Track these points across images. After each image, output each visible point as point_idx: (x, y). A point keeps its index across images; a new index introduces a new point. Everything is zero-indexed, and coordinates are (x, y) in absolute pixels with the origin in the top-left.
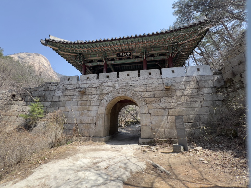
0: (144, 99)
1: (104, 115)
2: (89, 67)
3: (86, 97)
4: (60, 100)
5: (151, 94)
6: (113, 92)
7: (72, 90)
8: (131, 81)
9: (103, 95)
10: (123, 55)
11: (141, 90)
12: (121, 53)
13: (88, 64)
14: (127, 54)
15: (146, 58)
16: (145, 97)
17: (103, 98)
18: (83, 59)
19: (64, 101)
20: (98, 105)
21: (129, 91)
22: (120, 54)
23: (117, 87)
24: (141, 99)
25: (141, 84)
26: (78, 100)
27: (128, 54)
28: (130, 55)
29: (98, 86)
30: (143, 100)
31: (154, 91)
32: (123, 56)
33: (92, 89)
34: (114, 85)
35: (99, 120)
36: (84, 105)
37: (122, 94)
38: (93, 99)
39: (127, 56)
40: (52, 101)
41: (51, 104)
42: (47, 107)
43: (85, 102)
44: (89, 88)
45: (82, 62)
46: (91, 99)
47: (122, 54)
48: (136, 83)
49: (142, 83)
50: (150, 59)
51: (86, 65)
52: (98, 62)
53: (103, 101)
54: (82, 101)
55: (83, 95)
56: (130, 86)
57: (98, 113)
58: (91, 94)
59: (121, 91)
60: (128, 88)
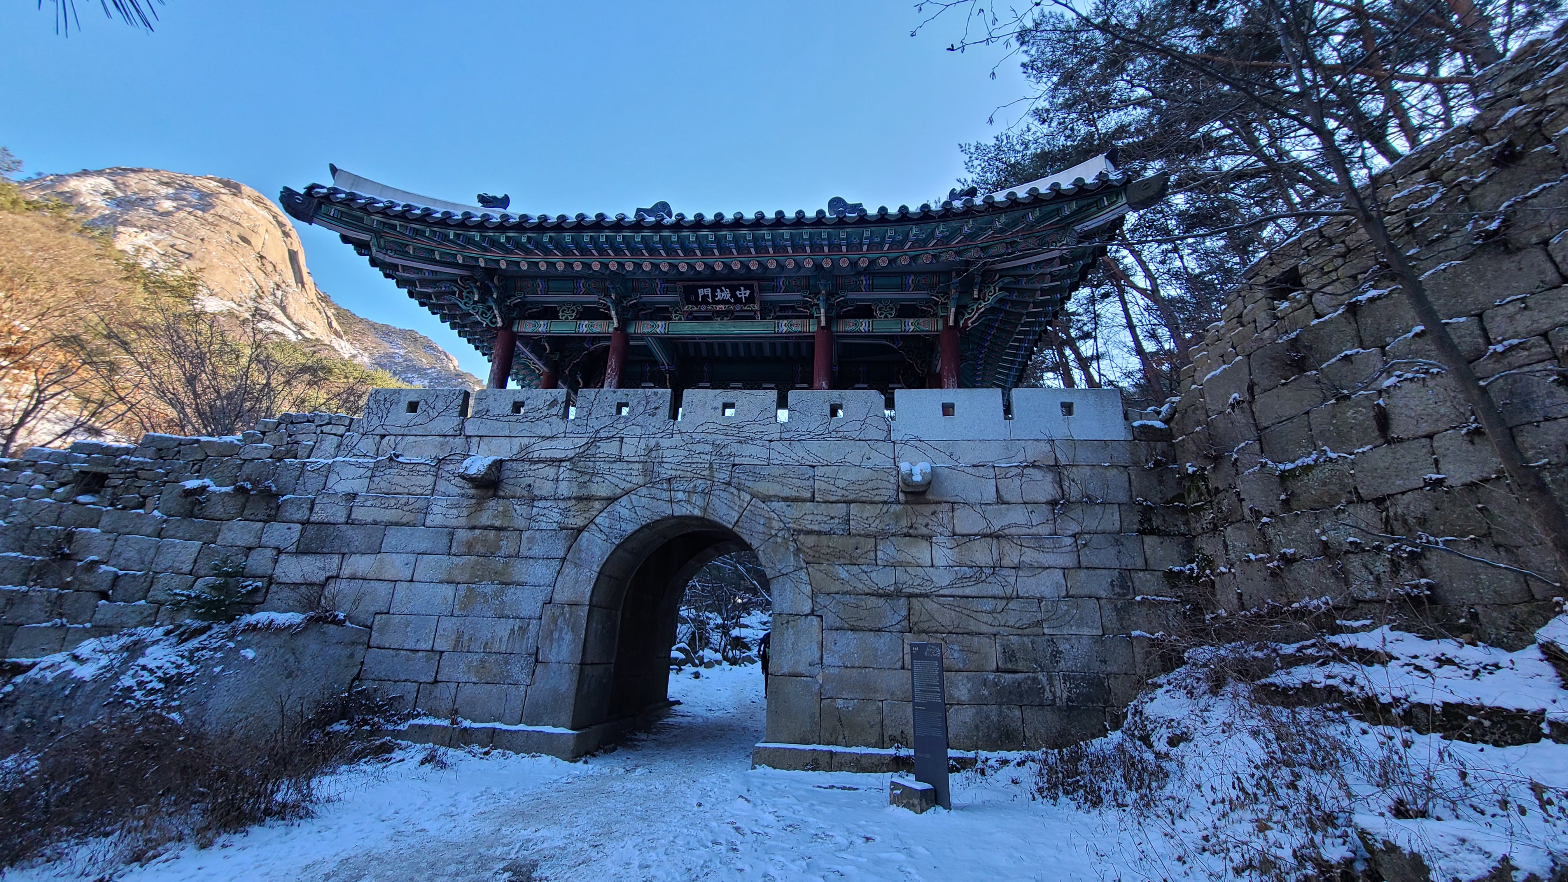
0: (795, 541)
1: (583, 612)
3: (501, 509)
4: (353, 517)
5: (832, 518)
6: (644, 491)
7: (428, 468)
8: (740, 442)
9: (591, 504)
10: (714, 296)
11: (786, 492)
12: (704, 287)
13: (527, 327)
14: (733, 295)
15: (828, 319)
16: (800, 532)
17: (587, 521)
18: (499, 302)
19: (375, 523)
20: (562, 555)
21: (724, 495)
22: (701, 292)
23: (666, 465)
24: (779, 540)
25: (788, 459)
26: (455, 523)
27: (743, 294)
28: (750, 300)
29: (571, 454)
30: (792, 546)
31: (849, 502)
32: (715, 302)
33: (533, 467)
34: (654, 454)
35: (556, 635)
36: (483, 550)
37: (689, 507)
38: (533, 524)
39: (735, 303)
40: (312, 519)
41: (301, 536)
42: (279, 551)
43: (492, 534)
44: (520, 464)
45: (496, 312)
46: (520, 523)
47: (708, 291)
48: (763, 453)
49: (793, 455)
50: (852, 328)
51: (515, 329)
52: (580, 319)
53: (585, 534)
54: (474, 528)
55: (480, 503)
56: (734, 465)
57: (557, 597)
58: (526, 494)
59: (684, 491)
60: (723, 476)
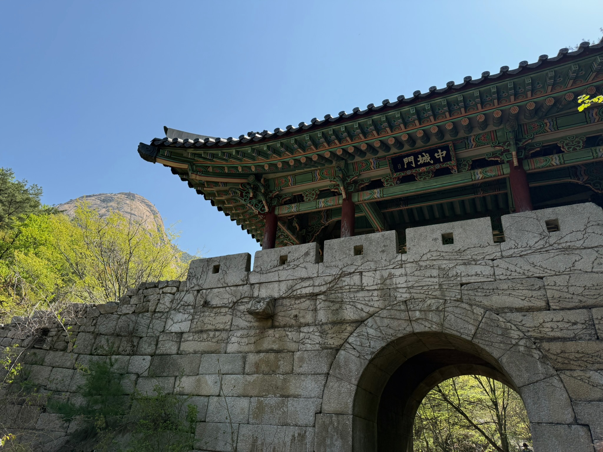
0: (539, 349)
1: (348, 421)
2: (288, 221)
3: (277, 336)
4: (181, 349)
5: (575, 324)
6: (385, 313)
7: (227, 309)
8: (465, 264)
9: (344, 327)
10: (416, 161)
11: (518, 303)
12: (408, 156)
13: (284, 211)
14: (432, 157)
15: (520, 161)
16: (542, 339)
17: (341, 342)
18: (265, 195)
19: (195, 352)
20: (325, 370)
21: (458, 311)
22: (406, 160)
23: (400, 290)
24: (522, 349)
25: (514, 274)
26: (246, 349)
27: (441, 155)
28: (447, 158)
29: (323, 289)
30: (536, 354)
31: (589, 308)
32: (418, 166)
33: (297, 302)
34: (388, 282)
35: (328, 442)
36: (266, 369)
37: (427, 324)
38: (301, 346)
39: (434, 163)
40: (157, 352)
41: (151, 364)
42: (138, 376)
43: (272, 356)
44: (288, 300)
45: (264, 202)
46: (292, 346)
47: (411, 159)
48: (487, 271)
49: (518, 270)
50: (544, 164)
51: (276, 213)
52: (318, 198)
53: (342, 352)
54: (259, 352)
55: (263, 331)
56: (462, 285)
57: (325, 408)
58: (293, 322)
59: (420, 311)
60: (454, 294)
